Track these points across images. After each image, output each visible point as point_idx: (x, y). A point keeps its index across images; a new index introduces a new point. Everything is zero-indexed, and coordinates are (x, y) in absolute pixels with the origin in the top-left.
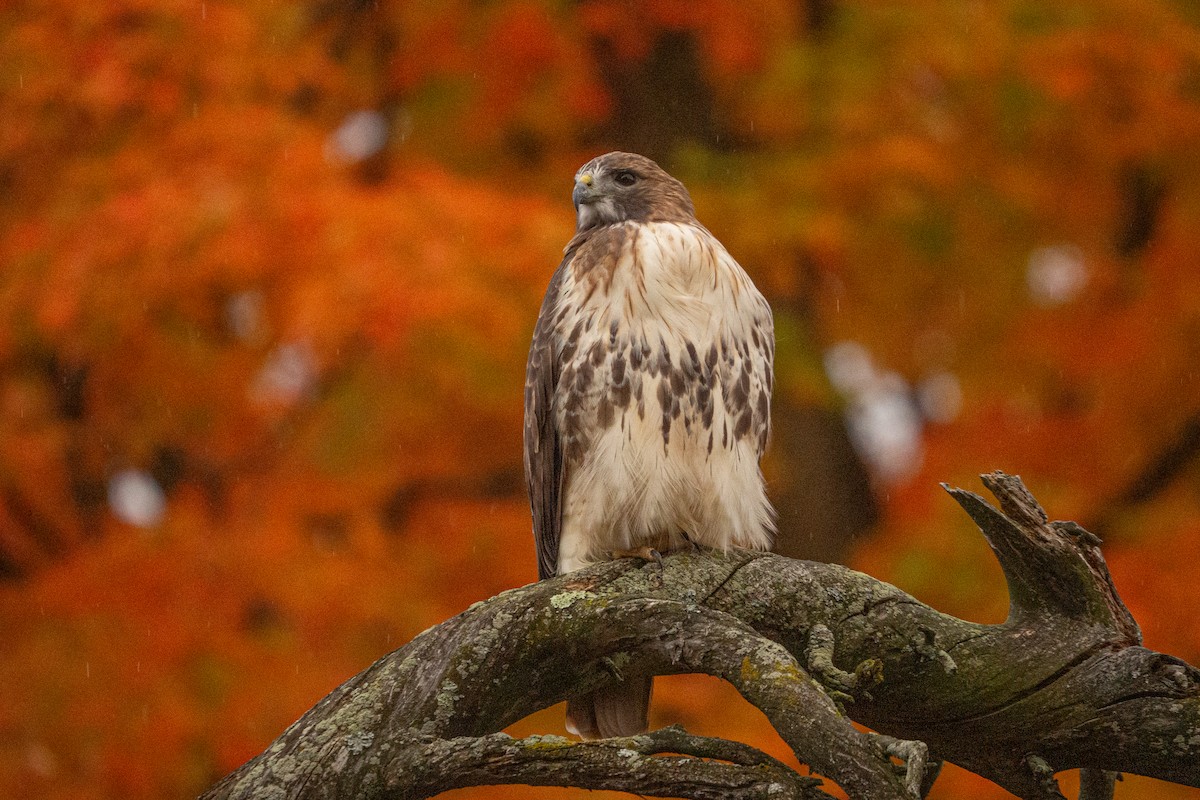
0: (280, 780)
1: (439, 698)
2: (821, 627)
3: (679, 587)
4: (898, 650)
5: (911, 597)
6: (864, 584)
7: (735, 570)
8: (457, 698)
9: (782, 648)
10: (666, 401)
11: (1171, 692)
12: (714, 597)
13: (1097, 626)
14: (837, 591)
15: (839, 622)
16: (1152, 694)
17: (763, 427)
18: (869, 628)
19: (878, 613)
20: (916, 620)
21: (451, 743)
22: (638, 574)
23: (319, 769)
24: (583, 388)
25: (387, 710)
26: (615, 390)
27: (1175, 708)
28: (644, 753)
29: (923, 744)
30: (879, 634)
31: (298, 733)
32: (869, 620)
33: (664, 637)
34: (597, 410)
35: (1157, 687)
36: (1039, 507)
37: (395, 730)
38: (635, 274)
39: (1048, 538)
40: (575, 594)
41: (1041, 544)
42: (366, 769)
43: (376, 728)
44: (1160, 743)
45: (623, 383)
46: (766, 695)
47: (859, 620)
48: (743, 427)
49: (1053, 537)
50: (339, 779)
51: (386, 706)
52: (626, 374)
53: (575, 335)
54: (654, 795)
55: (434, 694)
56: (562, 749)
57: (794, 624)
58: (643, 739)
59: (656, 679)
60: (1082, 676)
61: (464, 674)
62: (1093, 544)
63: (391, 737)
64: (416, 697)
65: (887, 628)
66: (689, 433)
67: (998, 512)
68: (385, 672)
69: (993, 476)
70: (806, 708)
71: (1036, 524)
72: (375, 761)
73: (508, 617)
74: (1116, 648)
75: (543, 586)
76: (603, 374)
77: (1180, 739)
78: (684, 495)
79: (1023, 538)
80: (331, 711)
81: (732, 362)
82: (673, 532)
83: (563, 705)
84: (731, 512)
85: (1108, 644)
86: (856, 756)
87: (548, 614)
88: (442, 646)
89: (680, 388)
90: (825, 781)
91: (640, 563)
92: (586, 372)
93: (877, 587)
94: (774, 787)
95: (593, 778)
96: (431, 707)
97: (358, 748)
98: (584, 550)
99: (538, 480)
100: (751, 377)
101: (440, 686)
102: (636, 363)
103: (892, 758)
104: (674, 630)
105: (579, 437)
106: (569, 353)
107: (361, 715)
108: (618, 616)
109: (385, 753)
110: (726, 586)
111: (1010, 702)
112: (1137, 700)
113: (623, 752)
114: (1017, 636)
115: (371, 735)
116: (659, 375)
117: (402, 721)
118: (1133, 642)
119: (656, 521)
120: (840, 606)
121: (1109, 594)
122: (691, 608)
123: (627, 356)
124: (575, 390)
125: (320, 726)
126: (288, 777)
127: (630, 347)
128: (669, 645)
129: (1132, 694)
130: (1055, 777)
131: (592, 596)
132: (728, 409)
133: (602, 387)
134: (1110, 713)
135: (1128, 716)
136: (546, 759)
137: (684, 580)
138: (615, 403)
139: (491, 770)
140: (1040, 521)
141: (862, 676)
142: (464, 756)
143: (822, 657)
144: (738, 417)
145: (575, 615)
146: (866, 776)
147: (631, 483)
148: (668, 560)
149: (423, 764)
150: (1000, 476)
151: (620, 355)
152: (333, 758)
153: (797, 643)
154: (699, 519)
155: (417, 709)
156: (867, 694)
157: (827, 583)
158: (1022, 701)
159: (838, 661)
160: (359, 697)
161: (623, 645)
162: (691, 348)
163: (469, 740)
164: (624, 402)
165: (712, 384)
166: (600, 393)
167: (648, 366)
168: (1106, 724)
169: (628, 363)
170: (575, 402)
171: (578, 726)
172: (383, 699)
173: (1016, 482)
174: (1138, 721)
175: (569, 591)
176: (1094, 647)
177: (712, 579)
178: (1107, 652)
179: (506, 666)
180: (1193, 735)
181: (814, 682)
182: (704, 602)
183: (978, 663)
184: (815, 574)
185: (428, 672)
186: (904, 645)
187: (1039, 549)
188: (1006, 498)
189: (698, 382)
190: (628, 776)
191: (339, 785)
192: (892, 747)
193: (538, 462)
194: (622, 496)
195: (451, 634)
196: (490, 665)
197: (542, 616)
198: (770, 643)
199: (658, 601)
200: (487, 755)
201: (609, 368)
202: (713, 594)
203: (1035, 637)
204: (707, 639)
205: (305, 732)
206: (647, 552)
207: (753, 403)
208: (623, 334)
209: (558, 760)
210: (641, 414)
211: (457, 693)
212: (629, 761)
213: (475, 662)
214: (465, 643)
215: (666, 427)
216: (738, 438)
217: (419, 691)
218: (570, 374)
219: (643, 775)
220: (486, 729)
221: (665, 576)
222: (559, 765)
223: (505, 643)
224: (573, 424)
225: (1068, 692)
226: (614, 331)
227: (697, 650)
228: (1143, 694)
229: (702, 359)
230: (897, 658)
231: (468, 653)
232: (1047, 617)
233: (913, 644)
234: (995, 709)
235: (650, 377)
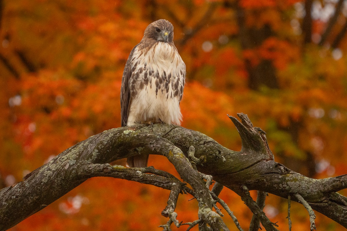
0: (51, 170)
1: (93, 153)
2: (192, 147)
3: (157, 132)
4: (211, 155)
5: (216, 142)
6: (204, 137)
7: (172, 130)
8: (98, 154)
9: (180, 149)
10: (157, 85)
11: (280, 173)
13: (263, 154)
14: (197, 138)
15: (197, 146)
16: (275, 173)
17: (181, 95)
18: (205, 148)
19: (207, 145)
20: (217, 148)
21: (95, 165)
22: (147, 128)
23: (61, 168)
24: (136, 79)
25: (80, 155)
26: (144, 80)
27: (280, 177)
28: (143, 172)
29: (211, 176)
30: (207, 150)
31: (57, 158)
32: (205, 146)
33: (151, 144)
34: (139, 85)
35: (276, 171)
36: (251, 123)
37: (81, 160)
38: (152, 53)
39: (253, 131)
40: (130, 131)
41: (251, 132)
42: (73, 169)
43: (77, 159)
44: (276, 186)
45: (147, 79)
46: (174, 160)
47: (202, 146)
48: (176, 94)
49: (253, 130)
50: (66, 171)
51: (80, 154)
52: (148, 76)
53: (136, 65)
54: (145, 183)
55: (92, 152)
56: (123, 169)
57: (185, 145)
58: (144, 169)
59: (150, 155)
60: (258, 166)
61: (100, 148)
62: (264, 134)
63: (80, 162)
64: (87, 153)
65: (209, 149)
66: (163, 93)
67: (241, 123)
68: (80, 146)
69: (240, 114)
70: (184, 165)
71: (250, 127)
72: (75, 167)
73: (112, 135)
74: (267, 160)
75: (122, 128)
76: (142, 76)
77: (281, 185)
78: (160, 109)
79: (246, 130)
80: (66, 154)
81: (175, 78)
82: (157, 118)
84: (171, 114)
85: (265, 159)
86: (195, 178)
87: (123, 135)
88: (95, 140)
89: (161, 82)
90: (187, 184)
91: (148, 125)
92: (138, 75)
93: (208, 138)
94: (174, 184)
95: (129, 177)
96: (91, 155)
97: (71, 164)
98: (134, 120)
99: (124, 100)
100: (179, 82)
101: (94, 150)
102: (150, 74)
103: (204, 179)
104: (153, 142)
105: (135, 91)
106: (134, 69)
107: (73, 155)
108: (140, 137)
109: (78, 166)
110: (169, 133)
111: (239, 171)
112: (271, 174)
113: (138, 171)
114: (242, 155)
115: (75, 161)
116: (156, 78)
117: (84, 159)
118: (272, 159)
119: (153, 114)
120: (198, 142)
121: (267, 147)
122: (158, 137)
123: (148, 72)
124: (135, 79)
125: (63, 157)
126: (53, 169)
127: (149, 70)
128: (152, 146)
129: (270, 172)
130: (250, 191)
131: (134, 132)
132: (173, 89)
133: (141, 79)
134: (264, 177)
135: (269, 178)
136: (118, 171)
137: (158, 131)
138: (144, 83)
139: (104, 173)
140: (251, 126)
141: (201, 159)
142: (98, 169)
143: (191, 154)
144: (175, 91)
145: (129, 136)
146: (197, 183)
147: (147, 104)
148: (155, 125)
149: (88, 169)
150: (242, 114)
151: (146, 72)
152: (65, 166)
153: (185, 151)
154: (163, 115)
155: (87, 155)
156: (202, 164)
157: (195, 135)
158: (242, 171)
159: (196, 155)
160: (73, 151)
161: (142, 145)
162: (165, 73)
163: (100, 164)
164: (147, 83)
165: (169, 82)
166: (141, 80)
167: (153, 75)
168: (262, 179)
169: (148, 74)
170: (134, 82)
171: (129, 165)
172: (79, 152)
173: (246, 116)
174: (271, 179)
175: (129, 130)
176: (262, 159)
177: (165, 131)
178: (265, 161)
179: (111, 147)
180: (284, 184)
181: (187, 158)
182: (163, 137)
183: (232, 160)
184: (192, 133)
185: (91, 147)
186: (213, 153)
187: (250, 133)
188: (243, 120)
189: (166, 81)
190: (138, 178)
191: (66, 172)
192: (204, 176)
193: (124, 96)
194: (145, 107)
195: (98, 137)
196: (107, 146)
197: (121, 135)
198: (177, 148)
199: (150, 134)
200: (104, 169)
201: (144, 75)
202: (165, 135)
203: (247, 155)
204: (161, 145)
205: (59, 158)
206: (150, 123)
207: (179, 88)
208: (147, 66)
209: (121, 172)
210: (151, 87)
211: (98, 153)
212: (139, 174)
213: (103, 145)
214: (101, 140)
215: (157, 91)
216: (175, 96)
217: (88, 151)
218: (134, 75)
219: (142, 178)
220: (104, 162)
221: (154, 129)
222: (121, 173)
223: (111, 141)
224: (133, 87)
225: (254, 170)
226: (145, 65)
227: (158, 148)
228: (273, 173)
229: (167, 76)
230: (211, 157)
231: (101, 143)
232: (250, 151)
233: (216, 154)
234: (236, 172)
235: (154, 78)
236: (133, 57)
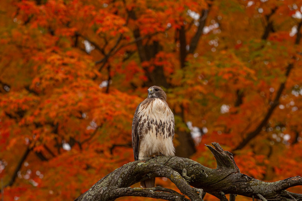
0: (91, 195)
1: (119, 181)
2: (184, 169)
3: (160, 162)
4: (198, 173)
5: (200, 164)
6: (192, 162)
7: (169, 159)
8: (122, 181)
9: (178, 173)
10: (156, 130)
11: (245, 181)
12: (166, 164)
13: (232, 169)
14: (187, 163)
15: (187, 168)
16: (242, 181)
17: (173, 135)
18: (193, 169)
19: (194, 167)
20: (201, 168)
21: (121, 189)
22: (152, 160)
23: (98, 193)
24: (142, 127)
25: (109, 183)
26: (148, 127)
27: (246, 183)
28: (154, 191)
29: (202, 189)
30: (194, 170)
31: (94, 187)
32: (193, 168)
33: (157, 171)
34: (145, 131)
35: (242, 180)
36: (222, 148)
37: (111, 187)
38: (151, 107)
39: (223, 154)
40: (142, 163)
41: (222, 155)
42: (106, 193)
43: (108, 186)
44: (243, 190)
45: (149, 126)
46: (175, 181)
47: (191, 168)
48: (170, 135)
49: (224, 154)
50: (102, 195)
51: (109, 182)
52: (150, 125)
53: (141, 117)
54: (156, 198)
55: (118, 180)
56: (140, 190)
57: (180, 168)
58: (154, 188)
59: (156, 178)
60: (230, 178)
61: (123, 177)
62: (231, 155)
63: (110, 188)
64: (115, 181)
65: (196, 169)
66: (161, 135)
67: (215, 149)
68: (109, 176)
69: (214, 143)
70: (182, 183)
71: (221, 151)
72: (108, 192)
73: (130, 167)
74: (235, 173)
75: (136, 162)
76: (146, 124)
77: (247, 189)
78: (160, 146)
79: (219, 154)
80: (100, 183)
81: (168, 124)
82: (158, 152)
83: (140, 182)
84: (168, 149)
85: (234, 172)
86: (191, 191)
87: (137, 167)
88: (119, 172)
89: (159, 128)
90: (185, 196)
91: (153, 158)
92: (143, 124)
93: (194, 162)
94: (177, 197)
95: (145, 195)
96: (117, 183)
97: (105, 190)
98: (143, 156)
99: (134, 142)
100: (171, 127)
101: (119, 179)
102: (152, 123)
103: (197, 192)
104: (159, 169)
105: (142, 135)
106: (140, 120)
107: (105, 184)
108: (149, 167)
109: (109, 190)
110: (168, 162)
111: (217, 182)
112: (239, 182)
113: (150, 191)
114: (218, 171)
115: (107, 187)
116: (155, 125)
117: (112, 185)
118: (239, 172)
119: (155, 150)
120: (188, 165)
121: (234, 164)
122: (162, 166)
123: (150, 121)
124: (141, 127)
125: (98, 186)
126: (93, 195)
127: (150, 120)
128: (158, 172)
129: (238, 181)
130: (225, 195)
131: (145, 163)
132: (167, 132)
133: (146, 127)
134: (234, 184)
135: (238, 185)
136: (137, 192)
137: (160, 161)
138: (148, 130)
139: (128, 194)
140: (222, 151)
141: (192, 178)
142: (123, 191)
143: (185, 174)
144: (169, 133)
145: (142, 167)
146: (193, 195)
147: (151, 144)
148: (158, 157)
149: (116, 192)
150: (215, 143)
151: (149, 121)
152: (100, 191)
153: (180, 172)
154: (163, 150)
155: (115, 183)
156: (193, 181)
157: (185, 161)
158: (219, 182)
159: (188, 175)
160: (105, 181)
161: (151, 172)
162: (161, 121)
163: (124, 188)
164: (150, 130)
165: (164, 127)
166: (145, 128)
167: (154, 123)
168: (234, 186)
169: (150, 123)
170: (141, 129)
171: (142, 186)
172: (109, 181)
173: (218, 144)
174: (240, 186)
175: (141, 162)
176: (232, 173)
177: (165, 160)
178: (234, 174)
179: (130, 176)
180: (249, 188)
181: (183, 179)
182: (164, 165)
183: (212, 176)
184: (183, 160)
185: (116, 177)
186: (199, 172)
187: (222, 156)
188: (216, 147)
189: (162, 127)
190: (151, 195)
191: (102, 196)
192: (197, 190)
193: (135, 139)
194: (150, 146)
195: (120, 170)
196: (127, 175)
197: (136, 167)
198: (176, 172)
199: (156, 164)
200: (127, 191)
201: (147, 124)
202: (166, 163)
203: (221, 171)
204: (164, 171)
205: (95, 187)
206: (154, 156)
207: (171, 131)
208: (149, 118)
209: (139, 192)
210: (152, 132)
211: (122, 180)
212: (152, 192)
213: (125, 175)
214: (123, 171)
215: (157, 134)
216: (169, 137)
217: (115, 180)
218: (140, 124)
219: (154, 195)
220: (127, 187)
221: (157, 160)
222: (139, 193)
223: (130, 171)
224: (141, 133)
225: (227, 181)
226: (148, 117)
227: (163, 173)
228: (240, 181)
229: (163, 123)
230: (198, 175)
231: (123, 173)
232: (223, 167)
233: (200, 172)
234: (215, 183)
235: (154, 125)
236: (139, 112)
